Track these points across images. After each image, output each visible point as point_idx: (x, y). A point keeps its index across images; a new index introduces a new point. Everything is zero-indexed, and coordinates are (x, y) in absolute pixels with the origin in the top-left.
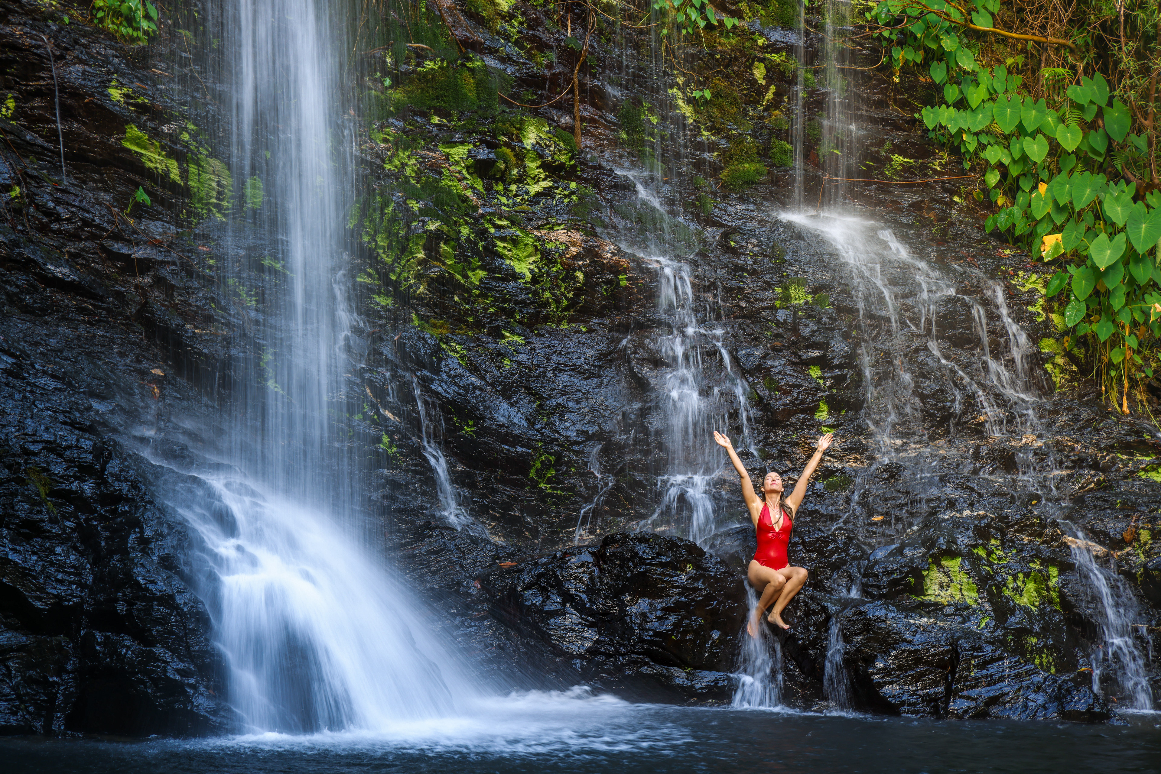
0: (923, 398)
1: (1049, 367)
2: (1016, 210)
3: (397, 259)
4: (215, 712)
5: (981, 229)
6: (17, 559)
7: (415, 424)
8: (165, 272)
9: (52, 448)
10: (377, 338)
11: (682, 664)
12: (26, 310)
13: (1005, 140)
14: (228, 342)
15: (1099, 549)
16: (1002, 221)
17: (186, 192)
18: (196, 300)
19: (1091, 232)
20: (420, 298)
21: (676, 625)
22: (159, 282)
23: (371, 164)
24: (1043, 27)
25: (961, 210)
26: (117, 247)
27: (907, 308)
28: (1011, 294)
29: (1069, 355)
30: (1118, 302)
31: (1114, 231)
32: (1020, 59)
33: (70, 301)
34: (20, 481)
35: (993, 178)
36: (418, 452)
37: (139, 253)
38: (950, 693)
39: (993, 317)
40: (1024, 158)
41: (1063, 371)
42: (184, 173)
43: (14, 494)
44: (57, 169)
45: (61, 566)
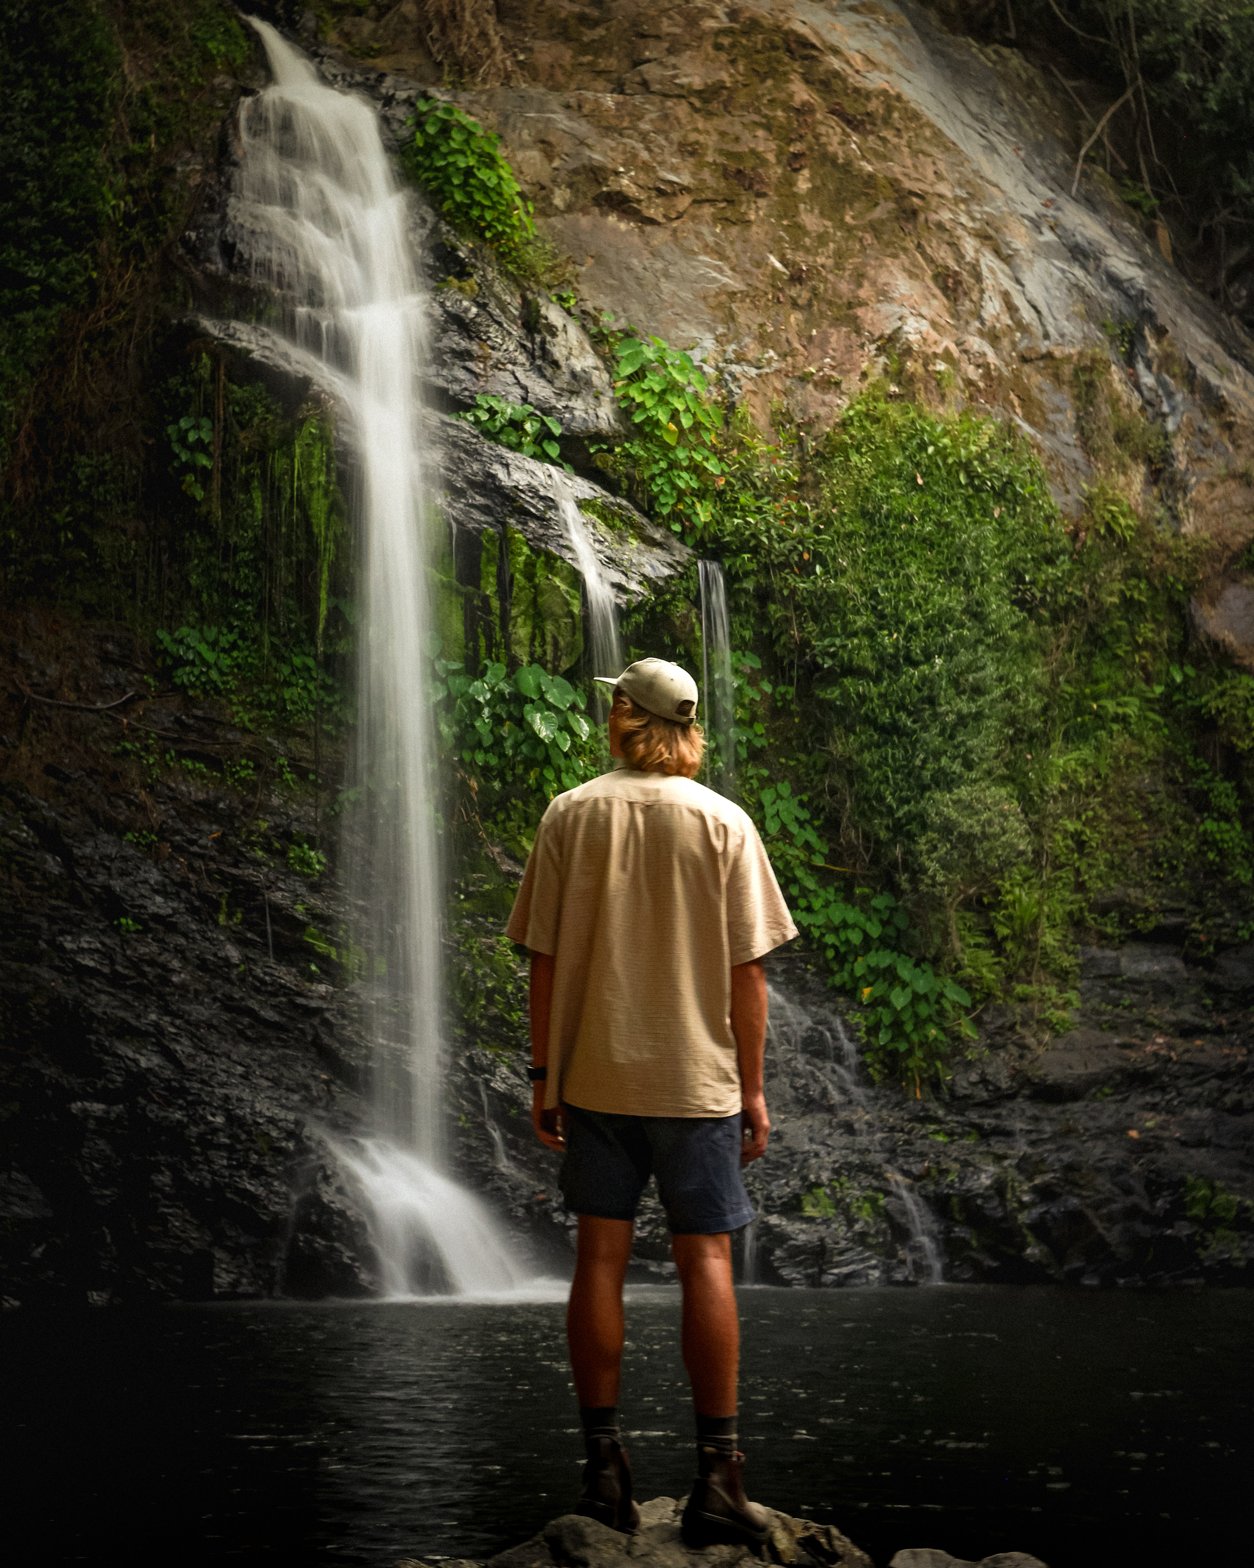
0: (796, 1089)
1: (871, 1070)
2: (846, 975)
3: (468, 1005)
4: (371, 1284)
5: (825, 984)
6: (252, 1189)
7: (480, 1108)
8: (328, 1015)
9: (271, 1121)
10: (455, 1055)
11: (654, 1259)
12: (248, 1039)
13: (836, 930)
14: (367, 1058)
15: (908, 1181)
16: (837, 980)
17: (340, 966)
18: (348, 1032)
19: (891, 985)
20: (482, 1029)
21: (651, 1232)
22: (326, 1022)
23: (450, 947)
24: (854, 864)
25: (813, 974)
26: (300, 1000)
27: (784, 1034)
28: (845, 1023)
29: (882, 1062)
30: (909, 1028)
31: (904, 985)
32: (842, 884)
33: (271, 1034)
34: (253, 1142)
35: (830, 954)
36: (482, 1126)
37: (314, 1004)
38: (822, 1272)
39: (835, 1038)
40: (847, 942)
41: (880, 1072)
42: (339, 956)
43: (249, 1149)
44: (266, 954)
45: (277, 1193)
